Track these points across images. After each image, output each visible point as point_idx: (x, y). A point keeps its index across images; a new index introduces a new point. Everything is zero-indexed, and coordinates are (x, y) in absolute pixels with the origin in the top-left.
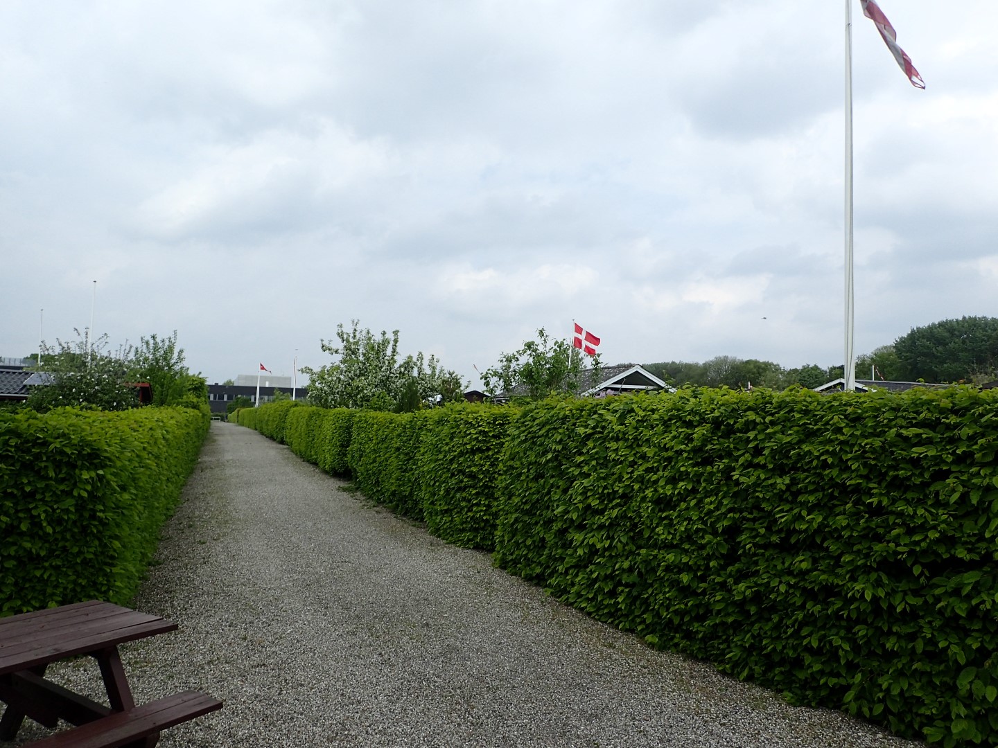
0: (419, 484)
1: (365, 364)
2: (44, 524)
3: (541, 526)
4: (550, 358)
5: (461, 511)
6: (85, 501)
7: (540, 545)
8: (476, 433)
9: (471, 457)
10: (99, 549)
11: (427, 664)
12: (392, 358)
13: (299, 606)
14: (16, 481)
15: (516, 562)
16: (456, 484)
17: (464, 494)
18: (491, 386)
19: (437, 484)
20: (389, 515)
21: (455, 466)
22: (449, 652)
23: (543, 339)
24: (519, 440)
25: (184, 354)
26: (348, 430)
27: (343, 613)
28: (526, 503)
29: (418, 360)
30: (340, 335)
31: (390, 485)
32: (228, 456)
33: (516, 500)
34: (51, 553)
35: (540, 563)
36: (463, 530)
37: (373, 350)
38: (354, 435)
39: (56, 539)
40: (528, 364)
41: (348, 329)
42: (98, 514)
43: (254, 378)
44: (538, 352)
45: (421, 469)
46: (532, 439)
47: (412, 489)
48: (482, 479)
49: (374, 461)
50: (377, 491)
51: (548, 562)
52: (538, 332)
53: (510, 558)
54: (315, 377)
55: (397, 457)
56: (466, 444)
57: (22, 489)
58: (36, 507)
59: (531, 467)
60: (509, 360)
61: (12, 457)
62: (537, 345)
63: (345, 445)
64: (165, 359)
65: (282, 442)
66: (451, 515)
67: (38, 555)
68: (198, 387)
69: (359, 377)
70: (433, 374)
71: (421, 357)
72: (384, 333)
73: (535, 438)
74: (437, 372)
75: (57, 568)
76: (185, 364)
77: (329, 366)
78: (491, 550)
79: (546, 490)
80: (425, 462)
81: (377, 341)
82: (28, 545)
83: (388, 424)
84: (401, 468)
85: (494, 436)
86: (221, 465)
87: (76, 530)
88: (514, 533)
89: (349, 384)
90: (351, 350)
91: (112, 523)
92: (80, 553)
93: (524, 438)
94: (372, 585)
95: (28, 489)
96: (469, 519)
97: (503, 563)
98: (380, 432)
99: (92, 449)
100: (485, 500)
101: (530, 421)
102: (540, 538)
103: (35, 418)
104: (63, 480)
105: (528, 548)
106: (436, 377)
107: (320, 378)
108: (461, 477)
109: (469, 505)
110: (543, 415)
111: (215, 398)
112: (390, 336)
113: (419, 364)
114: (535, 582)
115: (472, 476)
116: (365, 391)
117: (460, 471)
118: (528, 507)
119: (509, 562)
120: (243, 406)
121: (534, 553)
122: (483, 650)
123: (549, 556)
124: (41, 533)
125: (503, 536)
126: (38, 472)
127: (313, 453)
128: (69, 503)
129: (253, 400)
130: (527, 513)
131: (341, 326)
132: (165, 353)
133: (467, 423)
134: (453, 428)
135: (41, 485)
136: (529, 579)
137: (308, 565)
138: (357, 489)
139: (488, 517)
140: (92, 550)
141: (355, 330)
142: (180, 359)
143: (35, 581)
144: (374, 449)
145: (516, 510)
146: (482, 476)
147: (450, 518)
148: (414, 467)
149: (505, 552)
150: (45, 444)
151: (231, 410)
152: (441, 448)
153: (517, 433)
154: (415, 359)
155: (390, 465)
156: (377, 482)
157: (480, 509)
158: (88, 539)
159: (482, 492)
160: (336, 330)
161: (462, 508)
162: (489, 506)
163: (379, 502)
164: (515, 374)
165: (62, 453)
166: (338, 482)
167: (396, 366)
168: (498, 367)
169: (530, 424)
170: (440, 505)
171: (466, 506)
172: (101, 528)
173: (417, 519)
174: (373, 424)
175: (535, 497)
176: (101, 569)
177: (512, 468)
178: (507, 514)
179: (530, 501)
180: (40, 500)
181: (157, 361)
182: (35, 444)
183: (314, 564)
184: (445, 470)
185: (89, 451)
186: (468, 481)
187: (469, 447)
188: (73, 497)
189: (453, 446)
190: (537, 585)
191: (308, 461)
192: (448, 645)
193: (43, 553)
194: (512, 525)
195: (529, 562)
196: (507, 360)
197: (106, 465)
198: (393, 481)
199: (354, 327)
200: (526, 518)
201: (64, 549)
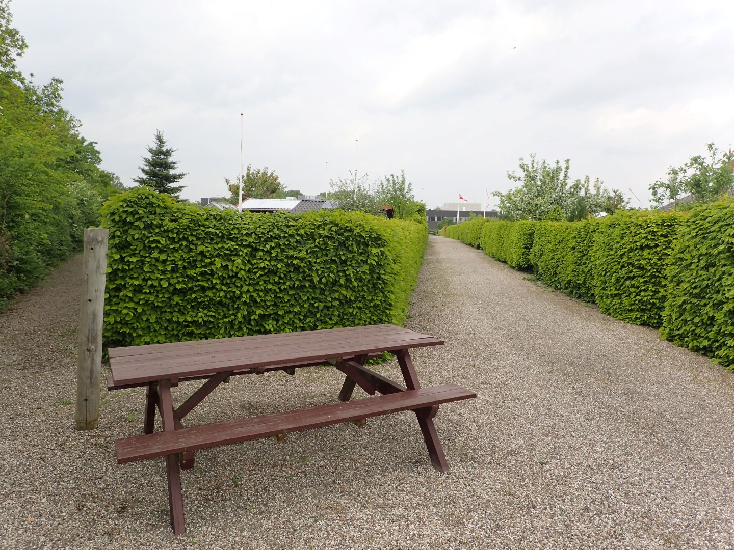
0: (592, 274)
1: (542, 187)
2: (353, 280)
3: (710, 307)
4: (718, 169)
5: (630, 294)
6: (374, 268)
7: (708, 323)
8: (646, 233)
9: (640, 253)
10: (383, 299)
11: (613, 399)
12: (564, 182)
13: (508, 351)
14: (336, 253)
15: (682, 337)
16: (626, 274)
17: (633, 282)
18: (658, 195)
19: (608, 274)
20: (566, 298)
21: (625, 259)
22: (630, 394)
23: (712, 152)
24: (690, 236)
25: (412, 186)
26: (531, 236)
27: (540, 358)
28: (695, 288)
29: (585, 182)
30: (522, 166)
31: (566, 275)
32: (442, 256)
33: (684, 285)
34: (357, 298)
35: (707, 337)
36: (631, 310)
37: (549, 176)
38: (536, 239)
39: (359, 291)
40: (695, 175)
41: (528, 162)
42: (382, 276)
43: (456, 205)
44: (704, 164)
45: (594, 263)
46: (704, 235)
47: (585, 279)
48: (650, 271)
49: (553, 258)
50: (555, 281)
51: (717, 337)
52: (707, 146)
53: (677, 332)
54: (504, 198)
55: (572, 254)
56: (636, 242)
57: (340, 258)
58: (348, 270)
59: (701, 258)
60: (675, 173)
61: (334, 238)
62: (703, 159)
63: (528, 247)
64: (400, 190)
65: (478, 248)
66: (621, 299)
67: (350, 299)
68: (421, 210)
69: (537, 197)
70: (598, 194)
71: (587, 180)
72: (558, 162)
73: (706, 233)
74: (601, 191)
75: (360, 308)
76: (413, 193)
77: (514, 189)
78: (658, 326)
79: (717, 277)
80: (598, 257)
81: (552, 169)
82: (344, 293)
83: (564, 230)
84: (576, 263)
85: (662, 235)
86: (439, 261)
87: (370, 286)
88: (682, 312)
89: (529, 203)
90: (531, 178)
91: (389, 283)
92: (372, 300)
93: (695, 234)
94: (560, 343)
95: (343, 258)
96: (637, 302)
97: (670, 337)
98: (558, 236)
99: (377, 234)
100: (653, 287)
101: (701, 219)
102: (709, 317)
103: (344, 215)
104: (362, 253)
105: (696, 325)
106: (601, 195)
107: (508, 199)
108: (631, 268)
109: (637, 291)
110: (716, 214)
111: (429, 219)
112: (563, 165)
113: (586, 185)
114: (701, 352)
115: (641, 268)
116: (542, 208)
117: (630, 264)
118: (697, 292)
119: (675, 336)
120: (448, 224)
121: (701, 329)
122: (660, 395)
123: (718, 333)
124: (351, 286)
125: (671, 315)
126: (348, 248)
127: (502, 254)
128: (365, 268)
129: (454, 221)
130: (696, 296)
131: (521, 159)
132: (401, 186)
133: (637, 225)
134: (623, 229)
135: (350, 256)
136: (696, 350)
137: (510, 326)
138: (538, 279)
139: (654, 301)
140: (379, 299)
141: (533, 161)
142: (410, 190)
143: (349, 315)
144: (553, 250)
145: (685, 294)
146: (650, 268)
147: (620, 301)
148: (587, 262)
149: (672, 328)
150: (351, 230)
151: (440, 228)
152: (612, 246)
153: (687, 230)
154: (582, 182)
155: (566, 260)
156: (555, 274)
157: (647, 294)
158: (377, 292)
159: (650, 281)
160: (519, 163)
161: (631, 293)
162: (656, 292)
163: (556, 288)
164: (681, 185)
165: (361, 236)
166: (523, 275)
167: (567, 188)
168: (666, 179)
169: (701, 222)
170: (611, 290)
171: (634, 292)
172: (383, 285)
173: (589, 302)
174: (551, 231)
175: (706, 282)
176: (384, 312)
177: (681, 259)
178: (675, 298)
179: (700, 287)
180: (350, 265)
181: (395, 191)
182: (346, 230)
183: (514, 326)
184: (616, 263)
185: (375, 236)
186: (637, 272)
187: (638, 244)
188: (368, 264)
189: (624, 244)
190: (704, 355)
191: (499, 260)
192: (628, 389)
193: (352, 298)
194: (680, 306)
195: (696, 336)
196: (673, 173)
197: (385, 245)
198: (569, 273)
199: (532, 160)
200: (695, 300)
201: (364, 297)
